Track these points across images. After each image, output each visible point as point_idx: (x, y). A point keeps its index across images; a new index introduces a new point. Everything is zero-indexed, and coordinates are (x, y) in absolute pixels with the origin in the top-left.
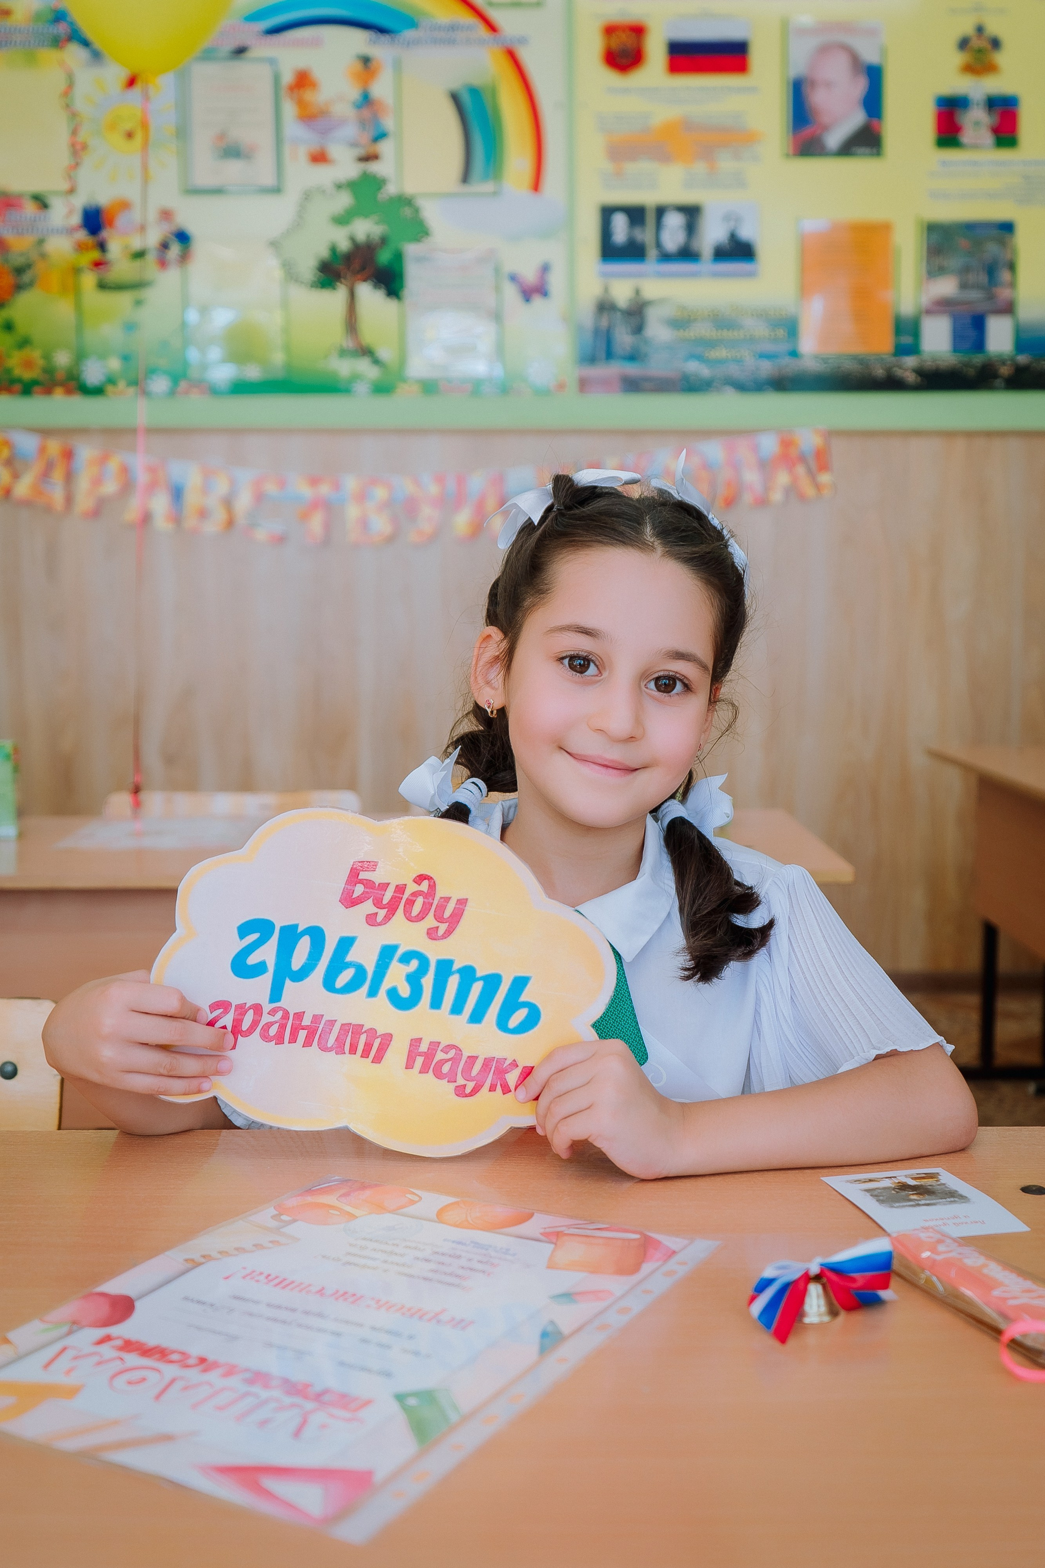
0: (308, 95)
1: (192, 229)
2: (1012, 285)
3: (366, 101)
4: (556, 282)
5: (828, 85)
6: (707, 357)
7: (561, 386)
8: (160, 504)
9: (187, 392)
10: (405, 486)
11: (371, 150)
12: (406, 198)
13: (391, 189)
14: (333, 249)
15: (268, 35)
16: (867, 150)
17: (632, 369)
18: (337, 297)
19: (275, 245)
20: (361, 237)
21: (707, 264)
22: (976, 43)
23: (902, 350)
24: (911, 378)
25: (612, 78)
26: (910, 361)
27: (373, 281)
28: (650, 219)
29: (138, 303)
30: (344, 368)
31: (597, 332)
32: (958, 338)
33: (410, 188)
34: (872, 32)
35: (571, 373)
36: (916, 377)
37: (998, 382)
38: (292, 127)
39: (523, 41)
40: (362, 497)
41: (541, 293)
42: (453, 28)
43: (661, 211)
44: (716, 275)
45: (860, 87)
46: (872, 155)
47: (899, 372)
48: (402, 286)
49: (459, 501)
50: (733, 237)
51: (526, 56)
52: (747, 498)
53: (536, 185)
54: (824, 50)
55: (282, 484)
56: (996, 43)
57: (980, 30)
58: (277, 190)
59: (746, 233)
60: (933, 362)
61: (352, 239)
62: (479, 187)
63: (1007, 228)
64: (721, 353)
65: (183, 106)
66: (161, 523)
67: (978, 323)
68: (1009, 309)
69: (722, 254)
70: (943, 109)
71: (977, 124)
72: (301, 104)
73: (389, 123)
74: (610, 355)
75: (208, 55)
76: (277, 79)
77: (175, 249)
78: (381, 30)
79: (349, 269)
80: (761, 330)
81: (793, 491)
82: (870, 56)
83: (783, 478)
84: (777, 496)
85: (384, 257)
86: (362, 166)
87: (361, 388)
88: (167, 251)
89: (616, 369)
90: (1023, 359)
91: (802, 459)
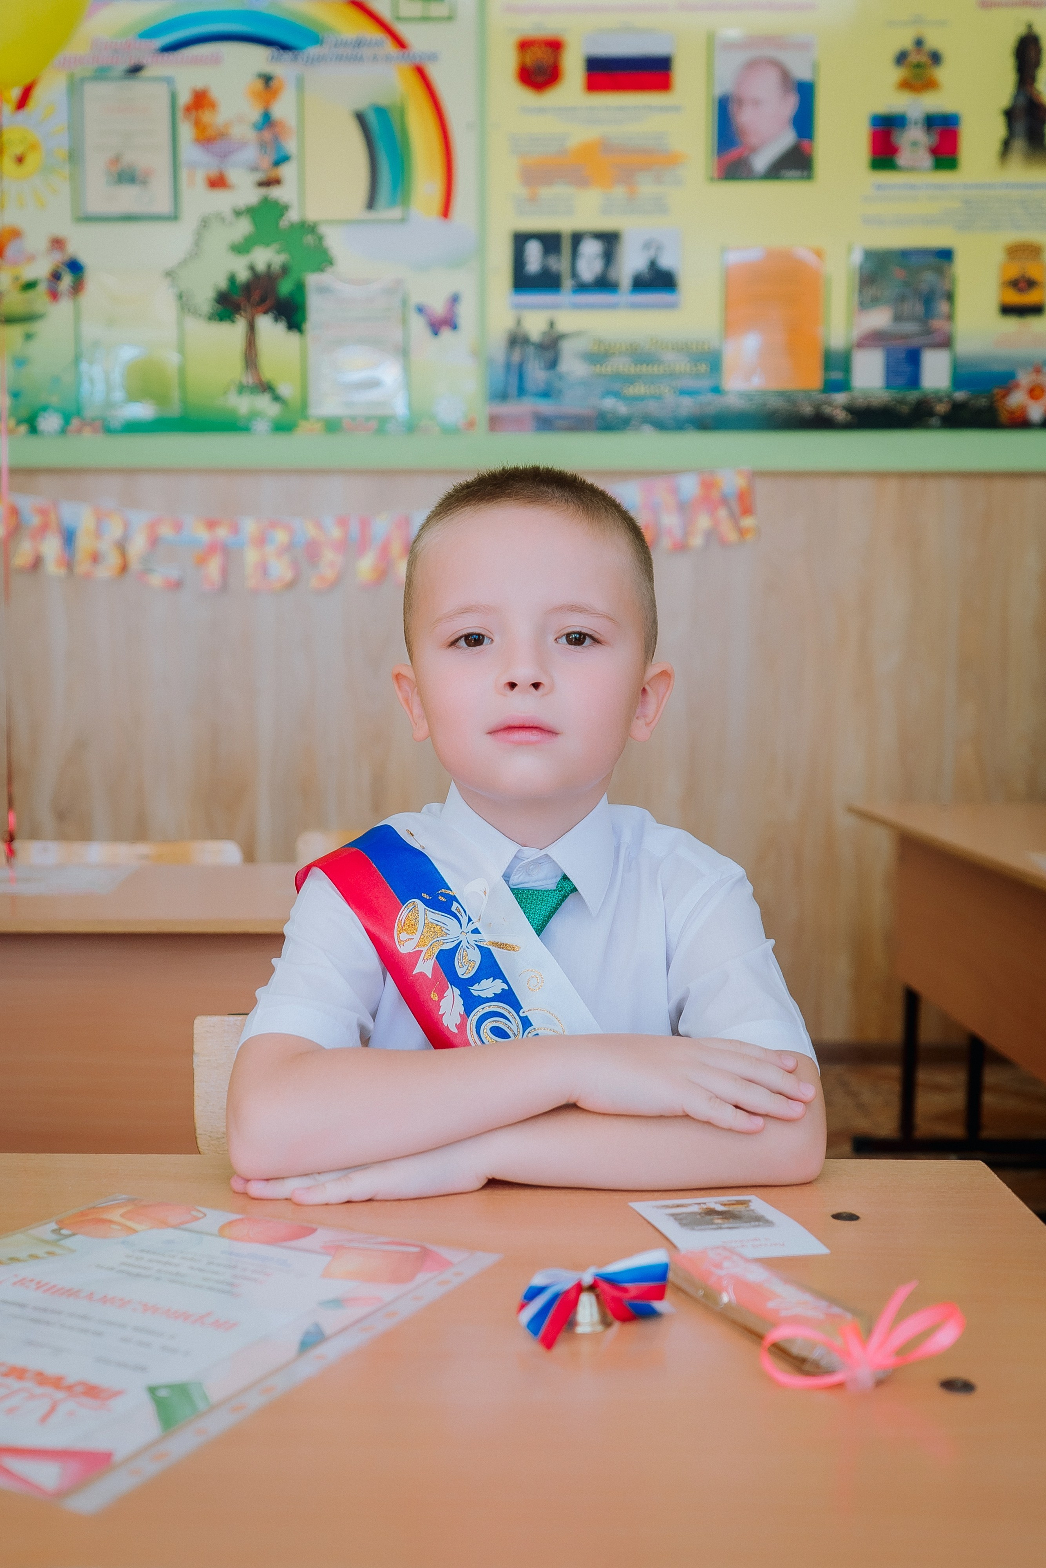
0: (207, 116)
1: (84, 258)
2: (950, 317)
3: (267, 122)
4: (466, 314)
5: (756, 103)
6: (625, 393)
7: (471, 425)
8: (51, 548)
9: (79, 431)
10: (307, 530)
11: (273, 174)
12: (309, 226)
13: (293, 216)
14: (232, 279)
15: (164, 52)
16: (798, 173)
17: (546, 407)
18: (237, 330)
19: (169, 274)
20: (261, 267)
21: (625, 295)
22: (914, 58)
23: (832, 386)
24: (841, 415)
25: (527, 96)
26: (840, 398)
27: (273, 313)
28: (566, 246)
29: (29, 337)
30: (243, 404)
31: (508, 366)
32: (891, 372)
33: (312, 216)
34: (804, 46)
35: (482, 411)
36: (847, 415)
37: (934, 421)
38: (189, 150)
39: (433, 57)
40: (261, 541)
41: (451, 326)
42: (359, 43)
43: (577, 238)
44: (634, 306)
45: (790, 104)
46: (802, 178)
47: (827, 410)
48: (304, 319)
49: (363, 545)
50: (653, 264)
51: (434, 73)
52: (665, 543)
53: (446, 211)
54: (752, 65)
55: (178, 527)
56: (936, 58)
57: (919, 43)
58: (174, 217)
59: (666, 262)
60: (863, 399)
61: (252, 268)
62: (386, 213)
63: (946, 255)
64: (639, 389)
65: (76, 128)
66: (52, 567)
67: (914, 358)
68: (946, 343)
69: (640, 284)
70: (878, 128)
71: (915, 144)
72: (198, 124)
73: (291, 145)
74: (522, 391)
75: (101, 74)
76: (174, 98)
77: (67, 280)
78: (284, 47)
79: (249, 301)
80: (682, 365)
81: (712, 535)
82: (801, 73)
83: (704, 522)
84: (697, 541)
85: (285, 288)
86: (263, 191)
87: (261, 426)
88: (59, 282)
89: (527, 406)
90: (960, 395)
91: (724, 501)
